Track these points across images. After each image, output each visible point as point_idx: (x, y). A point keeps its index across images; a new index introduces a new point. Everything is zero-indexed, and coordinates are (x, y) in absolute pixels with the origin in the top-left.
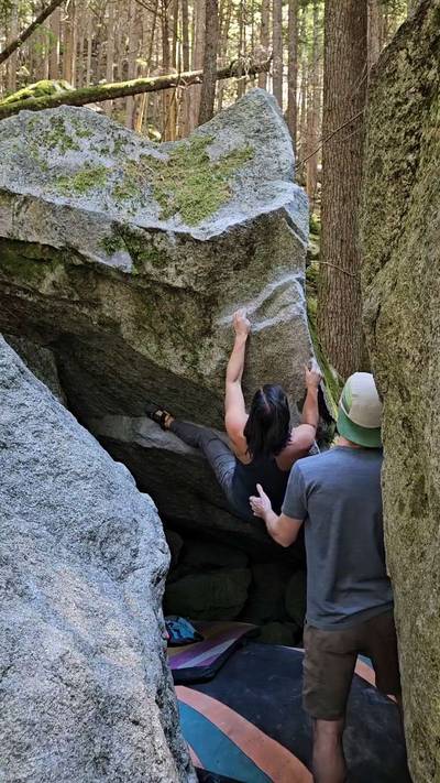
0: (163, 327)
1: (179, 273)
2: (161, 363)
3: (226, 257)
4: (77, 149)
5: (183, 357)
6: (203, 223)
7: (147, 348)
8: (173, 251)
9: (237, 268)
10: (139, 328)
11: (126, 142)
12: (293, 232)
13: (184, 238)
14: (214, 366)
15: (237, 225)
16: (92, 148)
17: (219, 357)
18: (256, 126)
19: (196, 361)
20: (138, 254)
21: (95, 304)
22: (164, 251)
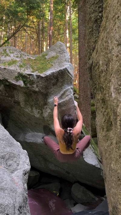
0: (33, 103)
1: (37, 86)
2: (32, 114)
3: (50, 82)
4: (9, 56)
5: (39, 112)
6: (44, 73)
7: (28, 110)
8: (35, 80)
9: (54, 85)
10: (26, 104)
11: (23, 55)
12: (69, 75)
13: (38, 77)
14: (47, 114)
15: (53, 72)
16: (14, 56)
17: (49, 111)
18: (59, 50)
19: (42, 113)
20: (25, 81)
21: (13, 97)
22: (33, 80)
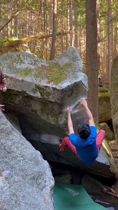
0: (49, 111)
1: (53, 98)
2: (48, 121)
3: (66, 94)
4: (24, 63)
5: (54, 119)
6: (59, 85)
7: (44, 117)
8: (51, 92)
9: (69, 96)
10: (42, 112)
11: (37, 61)
12: (84, 87)
13: (54, 89)
14: (63, 122)
15: (69, 85)
16: (28, 63)
17: (64, 120)
18: (72, 57)
19: (58, 121)
20: (42, 93)
21: (30, 106)
22: (49, 92)
